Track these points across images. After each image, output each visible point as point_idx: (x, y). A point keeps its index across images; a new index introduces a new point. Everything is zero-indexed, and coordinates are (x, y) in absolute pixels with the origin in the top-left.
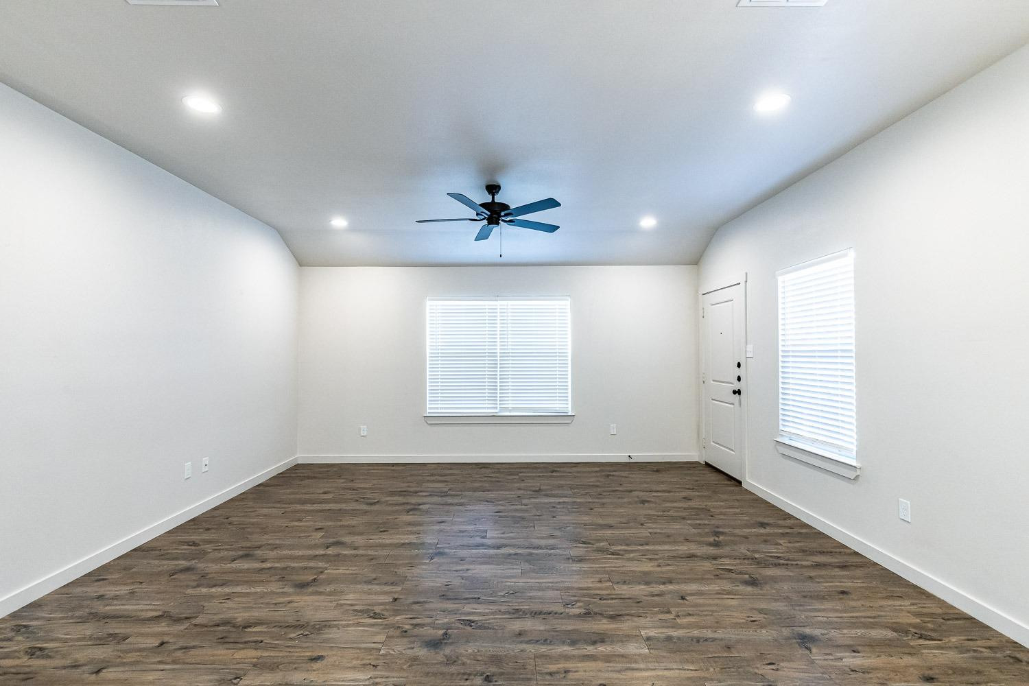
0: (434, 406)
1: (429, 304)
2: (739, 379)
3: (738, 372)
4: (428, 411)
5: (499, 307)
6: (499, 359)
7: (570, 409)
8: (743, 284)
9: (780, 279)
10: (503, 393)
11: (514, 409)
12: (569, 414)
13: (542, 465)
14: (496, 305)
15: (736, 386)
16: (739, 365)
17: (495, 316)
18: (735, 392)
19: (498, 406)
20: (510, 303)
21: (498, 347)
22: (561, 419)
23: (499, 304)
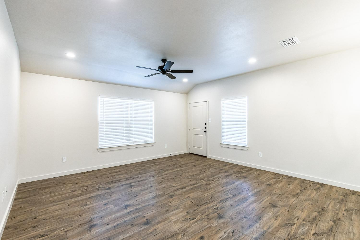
0: (102, 144)
1: (100, 98)
2: (205, 128)
3: (205, 126)
4: (99, 146)
5: (129, 103)
6: (129, 123)
7: (153, 140)
8: (208, 102)
9: (222, 102)
10: (131, 136)
11: (136, 142)
12: (153, 142)
13: (149, 161)
14: (128, 102)
15: (205, 130)
16: (205, 124)
17: (128, 106)
18: (205, 132)
19: (129, 141)
20: (134, 101)
21: (129, 118)
22: (150, 144)
23: (129, 101)
